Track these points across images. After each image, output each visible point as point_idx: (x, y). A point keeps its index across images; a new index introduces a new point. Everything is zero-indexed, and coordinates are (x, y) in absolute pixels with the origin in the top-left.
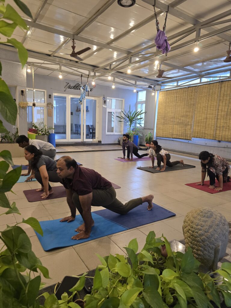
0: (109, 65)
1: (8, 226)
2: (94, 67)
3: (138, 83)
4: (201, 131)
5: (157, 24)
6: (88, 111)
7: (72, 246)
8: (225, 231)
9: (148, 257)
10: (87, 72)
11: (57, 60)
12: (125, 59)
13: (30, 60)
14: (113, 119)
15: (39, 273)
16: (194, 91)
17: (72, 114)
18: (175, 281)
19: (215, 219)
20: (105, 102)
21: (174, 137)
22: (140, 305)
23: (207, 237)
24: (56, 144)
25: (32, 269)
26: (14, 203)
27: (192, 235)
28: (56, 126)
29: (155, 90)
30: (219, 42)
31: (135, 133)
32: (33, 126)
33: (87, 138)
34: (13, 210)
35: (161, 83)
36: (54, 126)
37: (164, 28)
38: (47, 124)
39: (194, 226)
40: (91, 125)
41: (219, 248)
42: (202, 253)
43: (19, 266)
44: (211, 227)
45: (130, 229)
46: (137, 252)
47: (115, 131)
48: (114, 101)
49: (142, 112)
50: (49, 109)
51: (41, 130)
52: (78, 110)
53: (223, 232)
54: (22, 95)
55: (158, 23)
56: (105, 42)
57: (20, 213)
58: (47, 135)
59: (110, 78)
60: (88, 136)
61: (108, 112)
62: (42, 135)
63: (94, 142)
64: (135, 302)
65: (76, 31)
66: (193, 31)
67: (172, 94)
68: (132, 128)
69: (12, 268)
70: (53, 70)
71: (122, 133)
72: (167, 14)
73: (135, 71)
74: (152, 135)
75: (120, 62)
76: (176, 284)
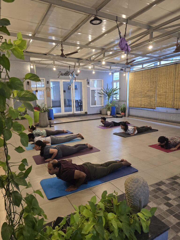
0: (89, 58)
2: (79, 59)
3: (112, 68)
4: (163, 102)
5: (120, 33)
6: (77, 89)
7: (65, 195)
9: (102, 205)
10: (73, 64)
11: (52, 58)
12: (101, 53)
13: (32, 59)
14: (95, 95)
15: (43, 217)
16: (155, 71)
17: (64, 91)
18: (114, 219)
19: (140, 183)
20: (88, 83)
21: (142, 107)
22: (94, 232)
23: (135, 194)
24: (54, 117)
25: (39, 215)
26: (29, 182)
27: (128, 193)
28: (53, 102)
29: (125, 72)
31: (112, 105)
32: (37, 106)
33: (77, 110)
34: (28, 186)
35: (130, 66)
37: (125, 35)
38: (47, 103)
39: (128, 188)
40: (79, 100)
41: (141, 200)
42: (133, 203)
43: (33, 213)
45: (104, 182)
46: (96, 204)
47: (97, 104)
48: (96, 81)
49: (117, 89)
50: (48, 92)
51: (43, 108)
52: (69, 89)
53: (144, 191)
54: (28, 84)
56: (84, 43)
58: (47, 112)
59: (90, 67)
60: (77, 108)
61: (91, 90)
62: (44, 112)
63: (82, 113)
64: (91, 230)
65: (63, 39)
66: (148, 33)
67: (139, 74)
68: (110, 101)
69: (30, 214)
70: (48, 64)
71: (103, 105)
72: (126, 25)
73: (109, 59)
74: (125, 106)
75: (97, 56)
76: (114, 221)
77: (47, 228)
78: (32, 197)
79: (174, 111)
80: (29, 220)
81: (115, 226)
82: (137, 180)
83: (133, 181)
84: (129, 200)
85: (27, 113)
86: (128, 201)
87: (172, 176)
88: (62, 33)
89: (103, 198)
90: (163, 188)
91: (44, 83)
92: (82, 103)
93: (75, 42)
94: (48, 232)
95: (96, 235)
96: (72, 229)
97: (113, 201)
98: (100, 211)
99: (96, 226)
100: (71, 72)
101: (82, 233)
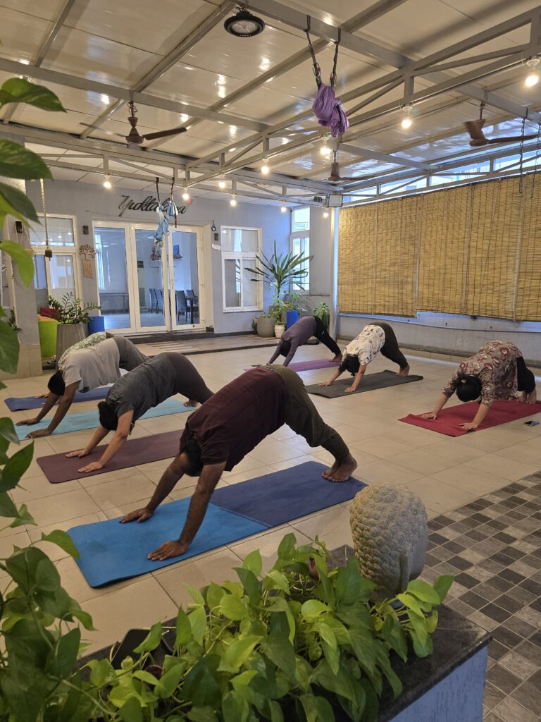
0: (220, 155)
1: (16, 548)
2: (187, 159)
3: (289, 191)
4: (436, 297)
5: (317, 71)
6: (180, 257)
7: (151, 572)
8: (417, 524)
9: (281, 581)
10: (169, 172)
11: (98, 148)
12: (256, 141)
14: (238, 275)
15: (76, 623)
16: (414, 207)
17: (140, 264)
18: (323, 620)
19: (401, 503)
20: (216, 237)
21: (378, 311)
22: (259, 664)
23: (385, 538)
25: (64, 617)
26: (24, 506)
27: (362, 536)
28: (104, 296)
29: (328, 207)
30: (458, 102)
31: (289, 307)
32: (50, 303)
33: (179, 322)
34: (21, 518)
35: (342, 189)
36: (100, 297)
37: (332, 80)
38: (84, 296)
39: (364, 519)
40: (188, 291)
41: (407, 555)
42: (379, 567)
43: (40, 615)
44: (391, 518)
45: (273, 527)
46: (262, 576)
47: (244, 303)
48: (239, 233)
49: (302, 258)
50: (86, 260)
51: (70, 311)
52: (156, 256)
53: (414, 526)
54: (18, 232)
55: (319, 69)
56: (204, 105)
57: (36, 522)
58: (84, 322)
59: (222, 185)
60: (181, 317)
61: (225, 260)
62: (74, 323)
63: (196, 332)
64: (249, 660)
65: (135, 83)
66: (397, 82)
67: (368, 214)
68: (282, 294)
69: (30, 618)
70: (88, 169)
71: (262, 307)
72: (337, 46)
73: (280, 165)
74: (327, 309)
75: (243, 149)
76: (323, 624)
77: (92, 667)
78: (36, 555)
79: (466, 322)
80: (26, 638)
81: (330, 640)
82: (390, 493)
83: (380, 496)
84: (365, 559)
85: (17, 324)
86: (364, 562)
87: (471, 499)
88: (132, 59)
89: (284, 559)
90: (448, 533)
91: (73, 235)
92: (197, 301)
93: (176, 99)
94: (97, 681)
95: (264, 675)
96: (181, 661)
97: (316, 564)
98: (273, 599)
99: (264, 645)
100: (162, 200)
101: (218, 670)
